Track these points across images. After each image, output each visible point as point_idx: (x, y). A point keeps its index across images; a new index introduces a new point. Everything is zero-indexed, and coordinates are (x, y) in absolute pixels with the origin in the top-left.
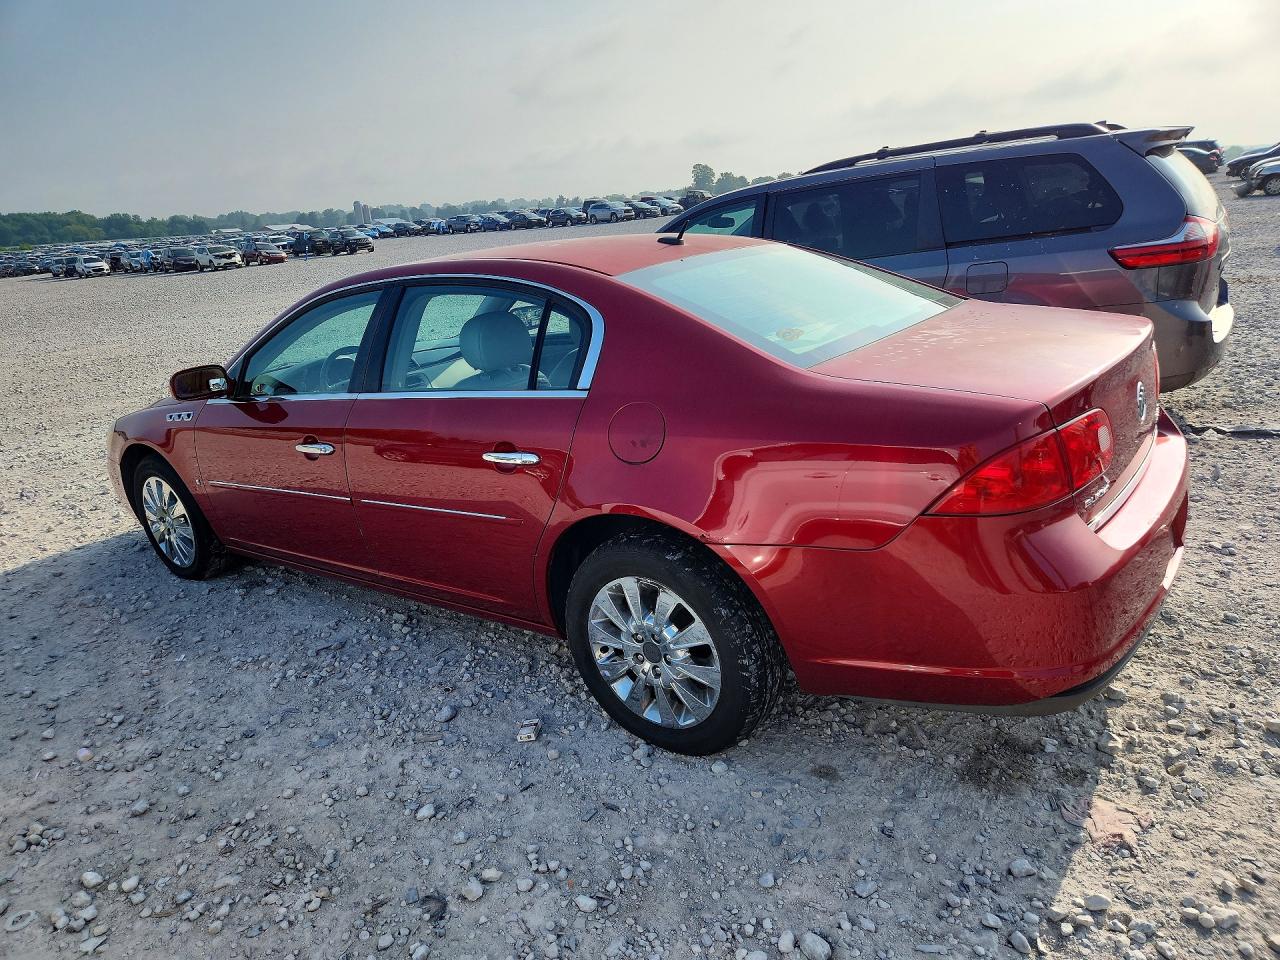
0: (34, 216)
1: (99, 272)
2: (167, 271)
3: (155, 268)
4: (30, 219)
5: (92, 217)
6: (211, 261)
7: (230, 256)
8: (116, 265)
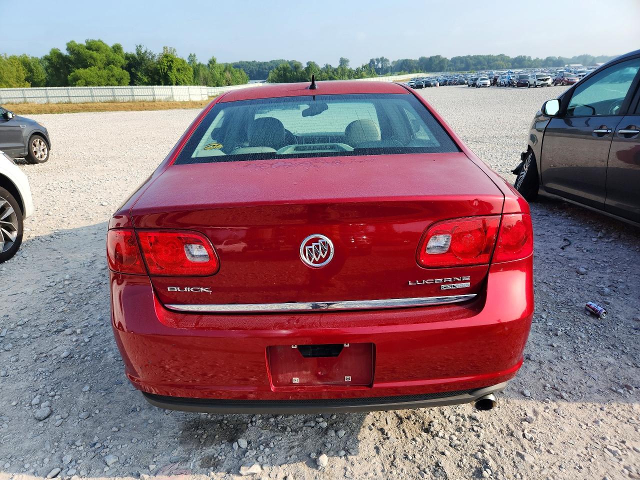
0: (483, 57)
1: (485, 85)
2: (514, 86)
3: (510, 84)
4: (481, 58)
5: (509, 57)
6: (535, 82)
7: (546, 80)
8: (495, 83)
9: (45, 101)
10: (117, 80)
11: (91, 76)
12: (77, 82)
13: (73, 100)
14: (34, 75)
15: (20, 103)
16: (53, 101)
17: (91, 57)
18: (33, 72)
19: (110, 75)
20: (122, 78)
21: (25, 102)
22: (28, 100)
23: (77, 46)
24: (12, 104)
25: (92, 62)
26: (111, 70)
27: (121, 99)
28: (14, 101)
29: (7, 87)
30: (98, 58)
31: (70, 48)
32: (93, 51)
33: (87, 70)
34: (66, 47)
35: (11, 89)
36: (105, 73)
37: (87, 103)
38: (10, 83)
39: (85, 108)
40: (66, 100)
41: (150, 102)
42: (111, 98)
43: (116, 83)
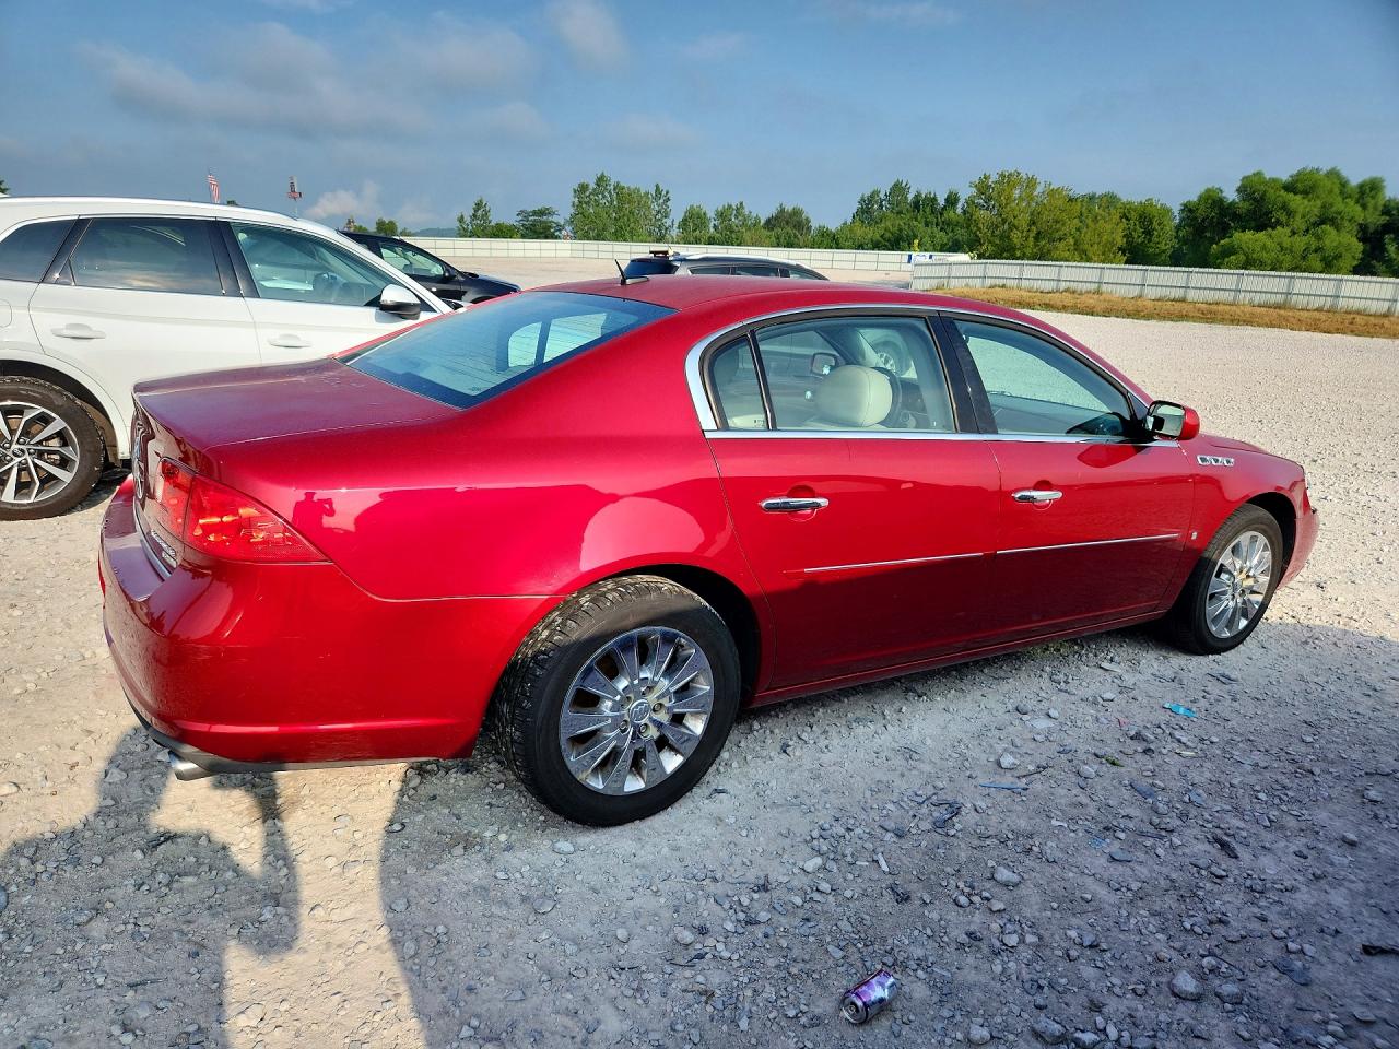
9: (1135, 291)
10: (1323, 259)
11: (1264, 248)
12: (1227, 259)
13: (1192, 295)
14: (1150, 241)
15: (1089, 292)
16: (1151, 293)
17: (1284, 207)
18: (1151, 236)
19: (1313, 247)
20: (1338, 257)
21: (1098, 292)
22: (1104, 288)
23: (1266, 183)
24: (1074, 292)
25: (1283, 218)
26: (1319, 238)
27: (1302, 301)
28: (1079, 287)
29: (1081, 260)
30: (1301, 209)
31: (1245, 189)
32: (1295, 194)
33: (1261, 235)
34: (1239, 184)
35: (1088, 264)
36: (1300, 242)
37: (1217, 304)
38: (1090, 254)
39: (1209, 315)
40: (1179, 293)
41: (1375, 315)
42: (1279, 299)
43: (1319, 265)
